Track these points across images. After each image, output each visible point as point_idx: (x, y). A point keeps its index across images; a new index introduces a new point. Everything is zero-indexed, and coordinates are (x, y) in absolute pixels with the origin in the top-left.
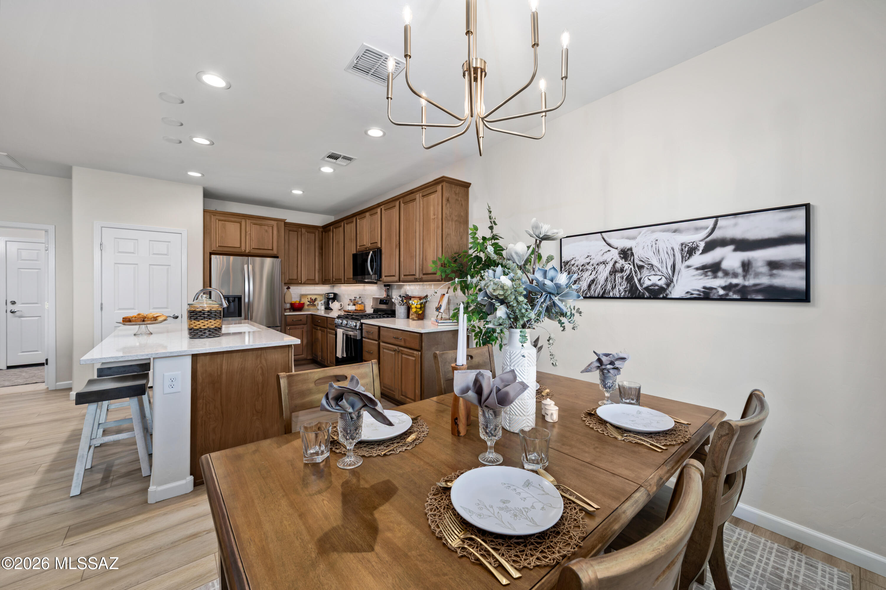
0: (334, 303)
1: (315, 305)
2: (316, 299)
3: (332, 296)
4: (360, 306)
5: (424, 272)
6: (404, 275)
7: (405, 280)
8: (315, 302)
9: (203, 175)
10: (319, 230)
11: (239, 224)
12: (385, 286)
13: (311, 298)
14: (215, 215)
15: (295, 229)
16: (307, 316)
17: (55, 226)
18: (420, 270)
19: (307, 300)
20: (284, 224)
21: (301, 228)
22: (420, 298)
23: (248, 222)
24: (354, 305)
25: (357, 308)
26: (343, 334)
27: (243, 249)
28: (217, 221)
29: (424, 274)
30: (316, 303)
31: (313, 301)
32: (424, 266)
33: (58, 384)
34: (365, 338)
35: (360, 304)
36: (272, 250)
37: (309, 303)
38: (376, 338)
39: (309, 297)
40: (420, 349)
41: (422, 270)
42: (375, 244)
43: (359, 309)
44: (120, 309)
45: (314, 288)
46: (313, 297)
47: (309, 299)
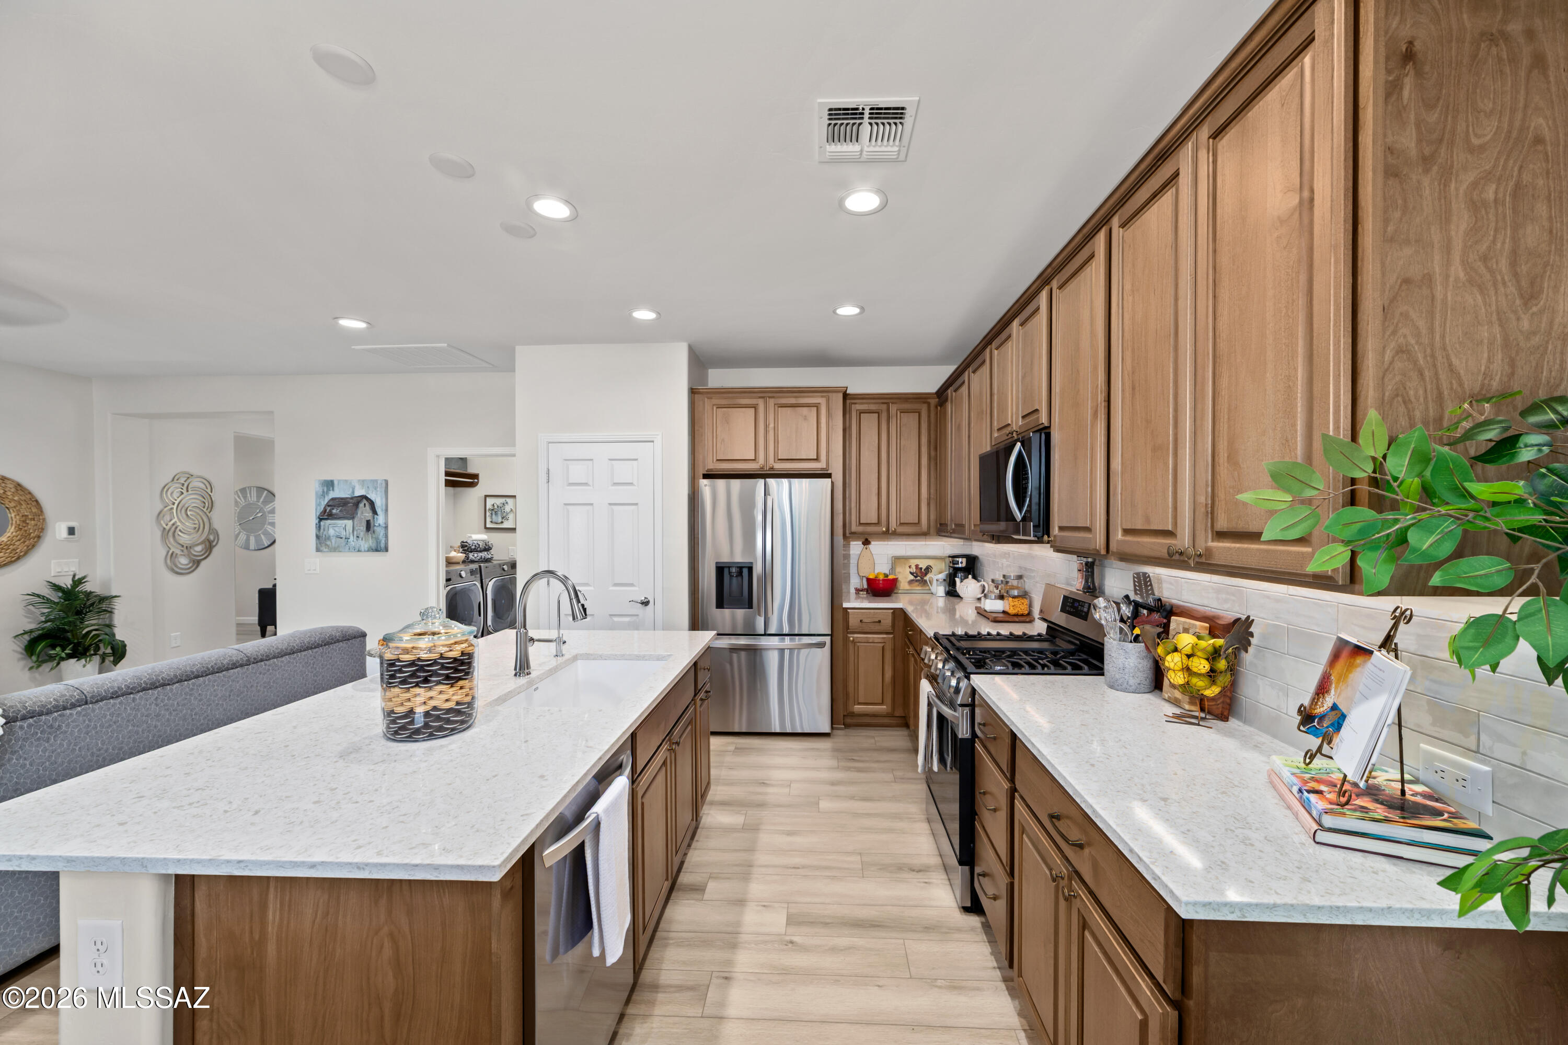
0: (966, 581)
1: (924, 583)
2: (928, 569)
3: (962, 563)
4: (1017, 602)
5: (1222, 524)
6: (1127, 532)
7: (1128, 550)
8: (926, 574)
10: (929, 404)
11: (753, 409)
13: (917, 566)
14: (711, 398)
15: (873, 407)
16: (893, 613)
18: (1201, 510)
19: (908, 570)
20: (843, 398)
21: (888, 404)
22: (1215, 627)
23: (770, 403)
24: (1001, 597)
25: (1007, 609)
27: (761, 460)
28: (715, 408)
29: (1221, 535)
30: (927, 578)
31: (921, 572)
32: (1221, 494)
34: (978, 738)
35: (1014, 597)
36: (818, 459)
37: (912, 577)
38: (1006, 766)
39: (914, 563)
41: (1212, 513)
42: (1034, 417)
43: (1012, 611)
45: (923, 543)
46: (923, 564)
47: (914, 567)
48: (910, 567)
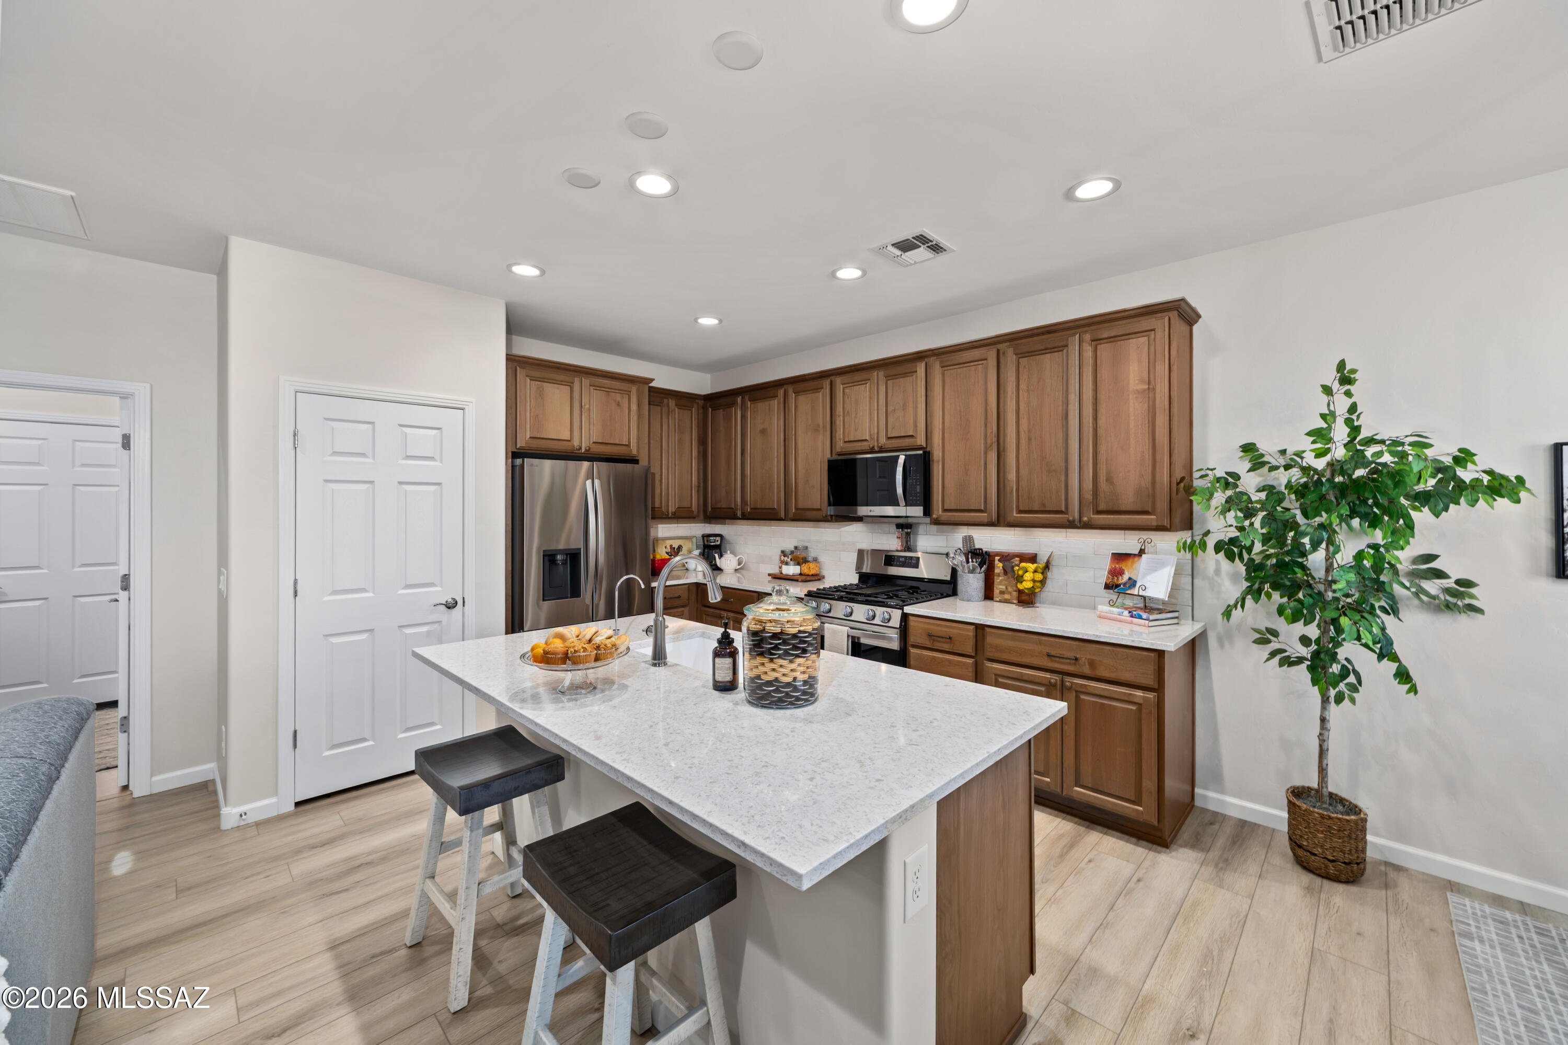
0: (725, 556)
2: (679, 549)
3: (714, 541)
4: (812, 566)
5: (1102, 506)
9: (543, 272)
10: (698, 403)
11: (569, 388)
12: (900, 526)
13: (671, 546)
14: (523, 366)
15: (657, 400)
17: (152, 386)
19: (664, 550)
20: (649, 391)
21: (669, 399)
23: (586, 382)
24: (798, 564)
26: (848, 636)
27: (576, 443)
28: (528, 380)
29: (1100, 512)
31: (674, 552)
32: (1101, 494)
33: (155, 779)
34: (914, 646)
35: (810, 562)
36: (628, 445)
38: (970, 650)
39: (669, 543)
40: (1156, 686)
42: (907, 440)
43: (810, 572)
44: (335, 592)
45: (676, 525)
46: (676, 544)
47: (669, 547)
48: (666, 547)
